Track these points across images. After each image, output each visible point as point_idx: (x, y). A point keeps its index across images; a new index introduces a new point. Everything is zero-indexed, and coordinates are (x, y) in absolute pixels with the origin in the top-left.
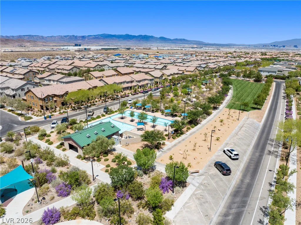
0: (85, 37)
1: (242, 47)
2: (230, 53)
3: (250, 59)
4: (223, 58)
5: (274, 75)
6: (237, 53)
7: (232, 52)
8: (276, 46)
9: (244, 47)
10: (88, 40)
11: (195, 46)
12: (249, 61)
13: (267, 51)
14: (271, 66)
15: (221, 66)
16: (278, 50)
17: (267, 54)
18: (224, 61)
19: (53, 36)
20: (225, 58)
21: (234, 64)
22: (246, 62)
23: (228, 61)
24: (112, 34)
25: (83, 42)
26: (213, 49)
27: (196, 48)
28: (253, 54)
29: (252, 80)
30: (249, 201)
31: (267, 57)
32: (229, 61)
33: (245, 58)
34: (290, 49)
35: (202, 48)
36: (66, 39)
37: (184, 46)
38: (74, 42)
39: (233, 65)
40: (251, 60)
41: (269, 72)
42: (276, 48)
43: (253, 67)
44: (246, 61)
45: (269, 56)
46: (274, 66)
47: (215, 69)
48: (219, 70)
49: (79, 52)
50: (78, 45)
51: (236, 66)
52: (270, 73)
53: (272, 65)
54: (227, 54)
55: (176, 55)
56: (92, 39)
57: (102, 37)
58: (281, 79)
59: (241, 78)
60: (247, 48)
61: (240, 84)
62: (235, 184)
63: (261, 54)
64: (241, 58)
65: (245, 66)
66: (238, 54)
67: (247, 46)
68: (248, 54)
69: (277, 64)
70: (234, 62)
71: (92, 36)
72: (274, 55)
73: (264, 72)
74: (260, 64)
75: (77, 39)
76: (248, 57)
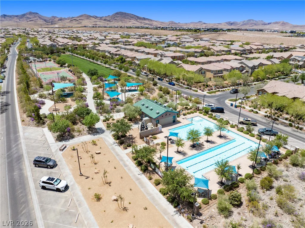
30: (6, 160)
62: (25, 163)
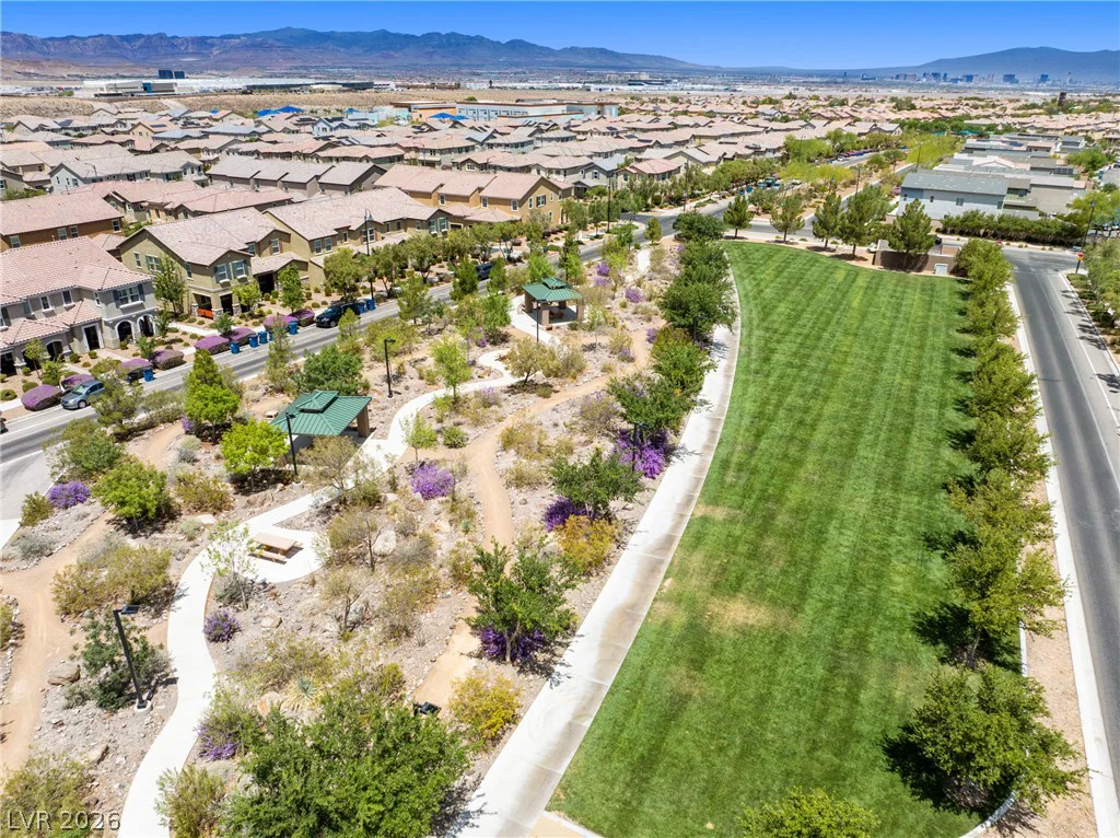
0: (209, 41)
1: (818, 80)
2: (770, 101)
3: (849, 124)
4: (736, 119)
5: (992, 217)
6: (796, 101)
7: (778, 98)
8: (942, 75)
9: (826, 80)
10: (224, 56)
11: (645, 77)
12: (850, 135)
13: (915, 95)
14: (960, 162)
15: (707, 164)
16: (949, 90)
17: (917, 103)
18: (733, 135)
19: (73, 37)
20: (742, 123)
21: (779, 149)
22: (834, 142)
23: (751, 133)
24: (319, 31)
25: (203, 63)
26: (712, 87)
27: (646, 82)
28: (861, 106)
29: (868, 256)
31: (919, 115)
32: (759, 133)
33: (830, 120)
34: (992, 89)
35: (668, 82)
36: (132, 51)
37: (603, 76)
38: (165, 61)
39: (769, 155)
40: (855, 130)
41: (960, 197)
42: (942, 83)
43: (864, 162)
44: (836, 136)
45: (926, 114)
46: (977, 160)
47: (669, 182)
48: (692, 185)
49: (110, 102)
50: (170, 73)
51: (784, 159)
52: (969, 207)
53: (965, 156)
54: (756, 103)
55: (532, 111)
56: (236, 48)
57: (279, 40)
58: (1029, 240)
59: (803, 241)
60: (836, 83)
61: (795, 294)
63: (894, 104)
64: (813, 122)
65: (828, 156)
66: (803, 104)
67: (839, 77)
68: (843, 103)
69: (984, 150)
70: (777, 140)
71: (238, 37)
72: (944, 107)
73: (932, 199)
74: (898, 145)
75: (176, 51)
76: (842, 118)
